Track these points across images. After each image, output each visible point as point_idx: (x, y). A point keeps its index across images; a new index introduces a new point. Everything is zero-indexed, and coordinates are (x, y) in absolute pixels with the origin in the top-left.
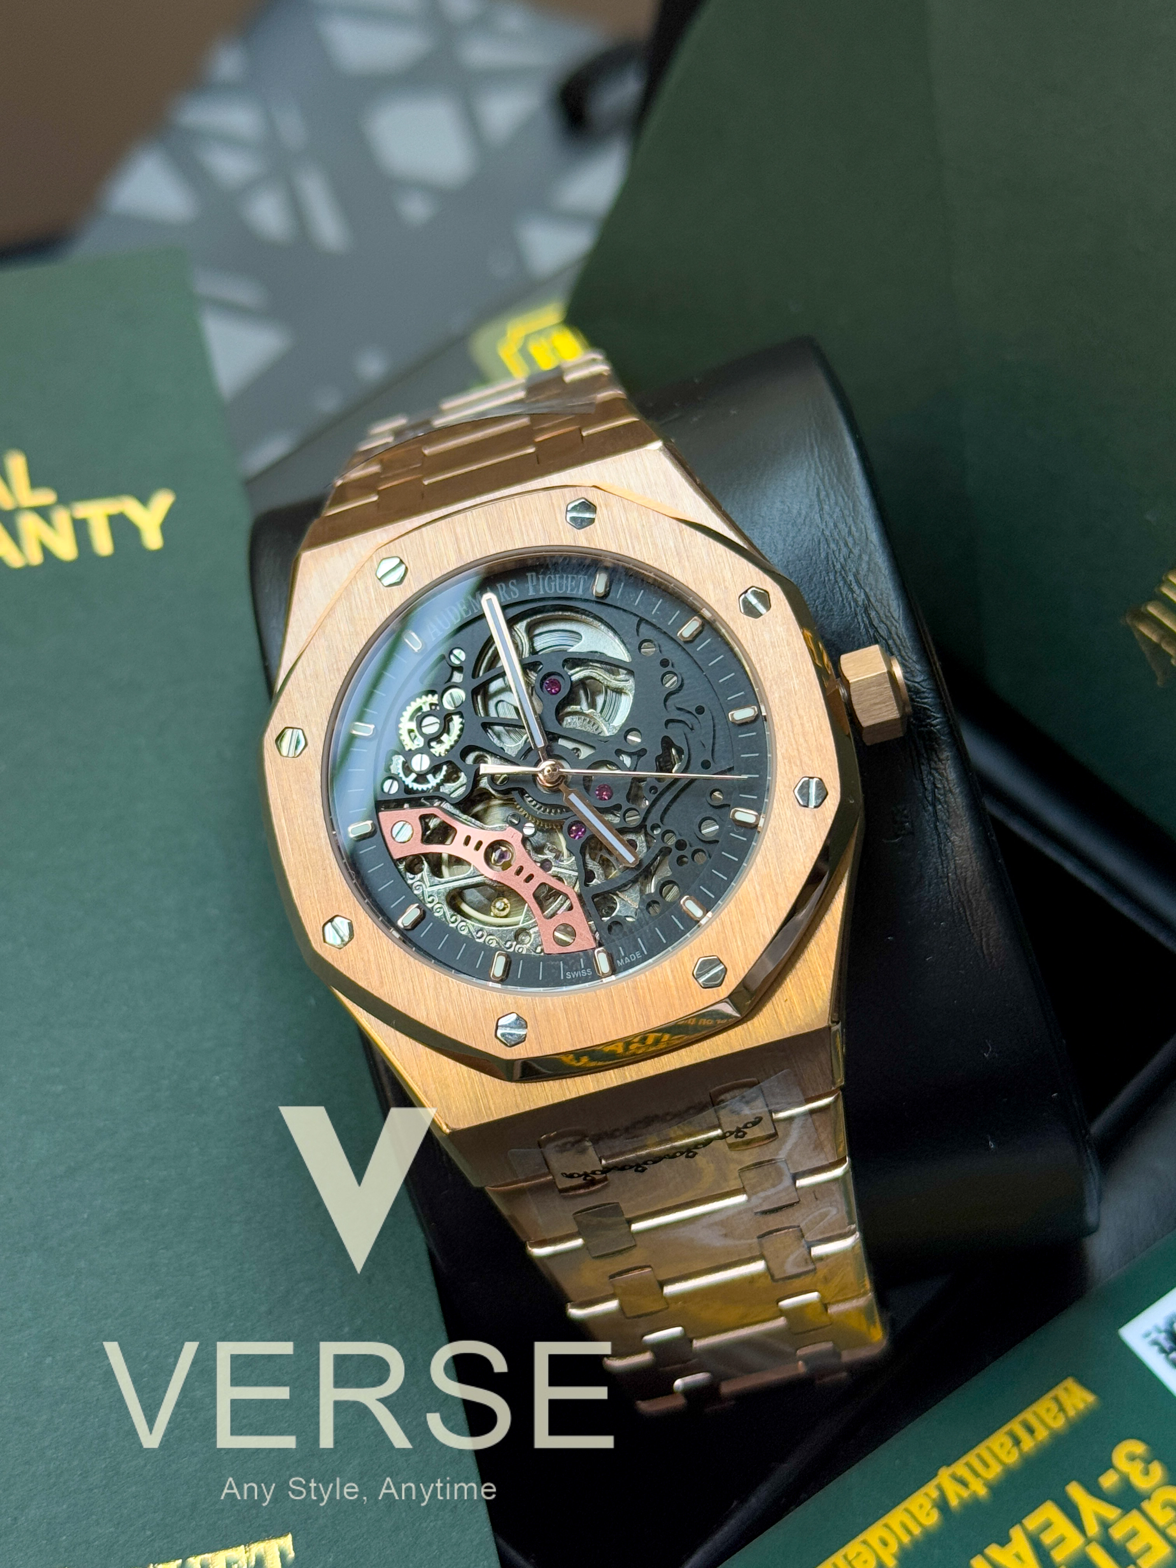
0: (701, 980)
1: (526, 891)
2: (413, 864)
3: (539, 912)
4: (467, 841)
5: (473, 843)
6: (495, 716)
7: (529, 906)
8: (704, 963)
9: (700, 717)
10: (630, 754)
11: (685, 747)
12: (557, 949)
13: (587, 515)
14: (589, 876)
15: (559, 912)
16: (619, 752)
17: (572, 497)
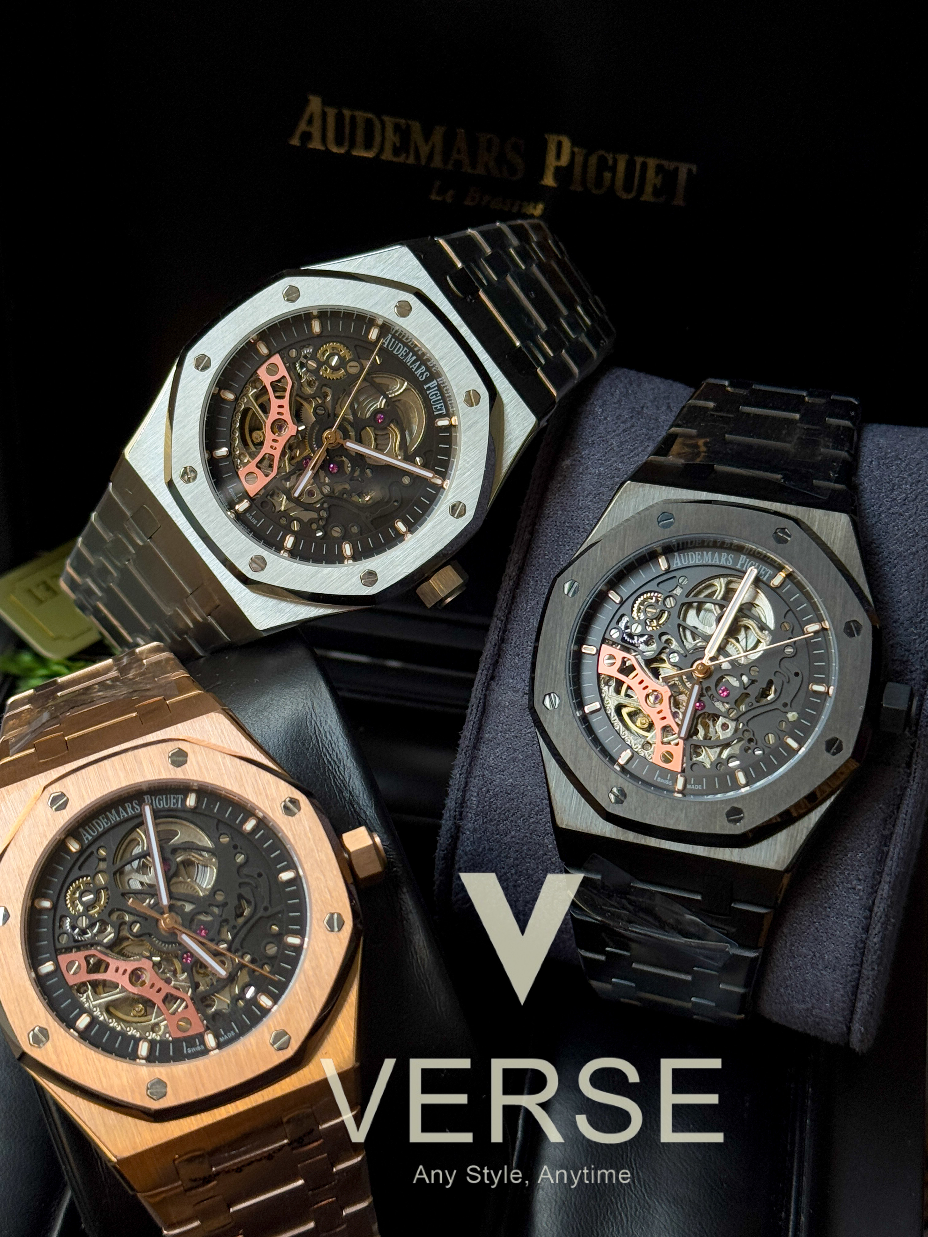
0: (275, 1046)
1: (158, 999)
2: (81, 988)
3: (166, 1011)
4: (117, 970)
5: (121, 971)
6: (128, 888)
7: (158, 1007)
8: (276, 1035)
9: (260, 879)
10: (217, 906)
11: (252, 900)
12: (180, 1035)
13: (181, 759)
14: (196, 986)
15: (179, 1010)
16: (210, 905)
17: (171, 747)
